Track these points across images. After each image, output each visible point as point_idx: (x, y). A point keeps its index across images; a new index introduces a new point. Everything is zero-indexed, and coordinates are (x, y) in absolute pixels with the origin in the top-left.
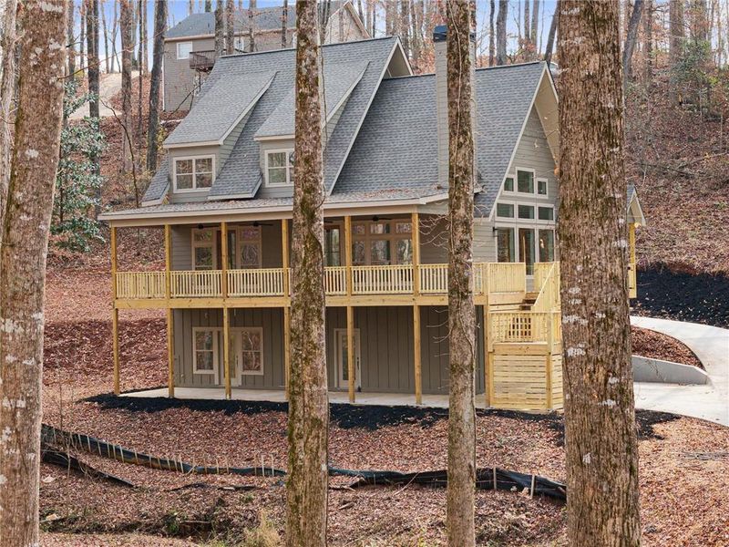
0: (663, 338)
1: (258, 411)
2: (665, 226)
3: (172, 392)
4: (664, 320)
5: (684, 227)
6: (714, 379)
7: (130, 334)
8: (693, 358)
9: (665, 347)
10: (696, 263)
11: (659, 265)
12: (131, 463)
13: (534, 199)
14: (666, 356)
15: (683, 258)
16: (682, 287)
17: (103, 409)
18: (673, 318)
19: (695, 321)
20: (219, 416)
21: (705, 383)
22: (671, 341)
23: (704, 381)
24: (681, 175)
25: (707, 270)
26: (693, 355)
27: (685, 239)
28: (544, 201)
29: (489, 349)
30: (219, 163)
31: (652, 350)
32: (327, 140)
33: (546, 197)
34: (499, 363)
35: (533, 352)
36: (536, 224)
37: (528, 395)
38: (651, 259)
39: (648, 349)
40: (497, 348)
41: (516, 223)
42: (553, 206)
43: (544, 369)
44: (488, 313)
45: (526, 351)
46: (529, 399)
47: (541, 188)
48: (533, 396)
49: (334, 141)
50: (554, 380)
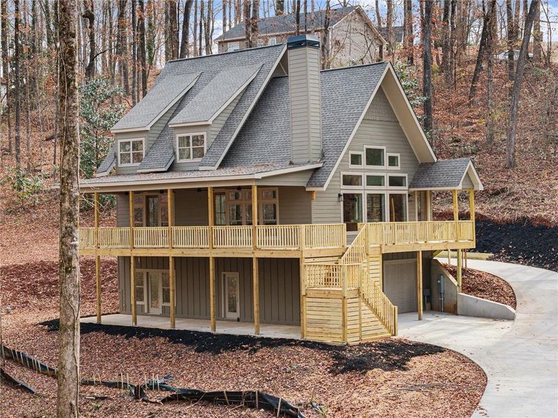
1: (147, 336)
4: (516, 265)
6: (518, 316)
7: (111, 271)
8: (512, 299)
9: (494, 288)
10: (553, 218)
11: (524, 218)
12: (45, 374)
13: (385, 170)
14: (491, 296)
15: (544, 214)
16: (539, 237)
17: (49, 331)
20: (120, 339)
21: (513, 319)
26: (513, 295)
28: (396, 171)
29: (303, 293)
30: (147, 144)
31: (484, 291)
32: (222, 126)
33: (398, 168)
34: (311, 304)
35: (333, 296)
36: (386, 190)
37: (330, 331)
38: (519, 214)
39: (480, 290)
40: (308, 292)
41: (364, 190)
42: (406, 175)
43: (340, 310)
44: (302, 265)
45: (328, 295)
46: (330, 333)
47: (393, 161)
48: (333, 331)
49: (227, 127)
50: (349, 319)
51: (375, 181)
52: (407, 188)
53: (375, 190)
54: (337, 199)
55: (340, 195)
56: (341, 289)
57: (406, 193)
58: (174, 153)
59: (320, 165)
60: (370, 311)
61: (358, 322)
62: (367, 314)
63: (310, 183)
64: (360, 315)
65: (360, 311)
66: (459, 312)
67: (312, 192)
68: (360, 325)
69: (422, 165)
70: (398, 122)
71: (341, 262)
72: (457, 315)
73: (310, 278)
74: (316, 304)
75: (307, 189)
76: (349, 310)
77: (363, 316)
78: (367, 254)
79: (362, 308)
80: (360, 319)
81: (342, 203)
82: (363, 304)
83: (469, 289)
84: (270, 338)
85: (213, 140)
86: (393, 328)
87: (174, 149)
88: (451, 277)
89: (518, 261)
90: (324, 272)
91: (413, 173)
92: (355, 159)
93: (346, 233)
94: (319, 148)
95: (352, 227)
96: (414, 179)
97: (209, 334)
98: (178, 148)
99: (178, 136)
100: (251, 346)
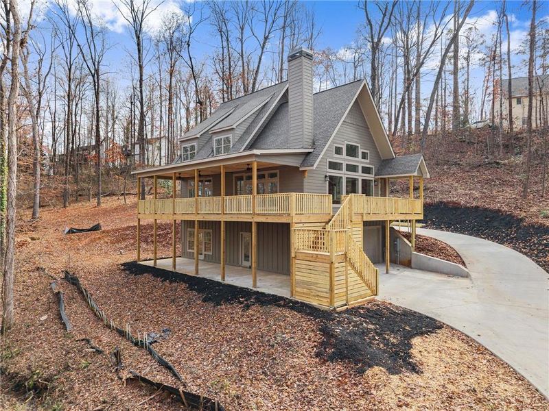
0: (439, 243)
2: (446, 184)
3: (155, 263)
4: (443, 232)
5: (456, 185)
6: (473, 275)
8: (459, 258)
9: (440, 249)
11: (441, 202)
13: (358, 161)
14: (440, 255)
15: (455, 199)
16: (454, 214)
18: (448, 231)
19: (461, 233)
21: (467, 277)
22: (445, 245)
23: (466, 276)
24: (456, 164)
25: (468, 205)
26: (458, 256)
27: (456, 190)
28: (366, 163)
29: (293, 255)
30: (198, 147)
31: (432, 251)
32: (243, 131)
33: (368, 161)
34: (299, 266)
35: (320, 260)
36: (359, 176)
37: (318, 293)
38: (437, 200)
39: (429, 250)
40: (297, 255)
41: (344, 174)
42: (373, 167)
43: (328, 274)
44: (292, 229)
45: (315, 259)
46: (318, 296)
47: (364, 156)
48: (320, 294)
49: (247, 132)
50: (336, 283)
51: (352, 168)
52: (373, 176)
53: (352, 175)
54: (323, 179)
55: (326, 176)
56: (329, 254)
57: (373, 179)
58: (213, 151)
59: (311, 150)
60: (356, 275)
61: (344, 285)
62: (353, 277)
63: (303, 164)
64: (347, 278)
65: (346, 275)
66: (413, 266)
67: (305, 171)
68: (347, 288)
69: (384, 161)
70: (368, 128)
71: (328, 227)
72: (411, 268)
73: (300, 242)
74: (304, 266)
75: (301, 169)
76: (336, 274)
77: (349, 280)
78: (351, 221)
79: (349, 272)
80: (347, 282)
81: (327, 182)
82: (349, 268)
83: (419, 249)
84: (264, 293)
85: (236, 140)
86: (375, 288)
87: (213, 148)
88: (405, 240)
89: (442, 229)
90: (312, 236)
91: (378, 166)
92: (338, 151)
93: (332, 205)
94: (310, 137)
95: (337, 201)
96: (378, 170)
97: (218, 283)
98: (215, 147)
99: (215, 139)
100: (246, 301)
